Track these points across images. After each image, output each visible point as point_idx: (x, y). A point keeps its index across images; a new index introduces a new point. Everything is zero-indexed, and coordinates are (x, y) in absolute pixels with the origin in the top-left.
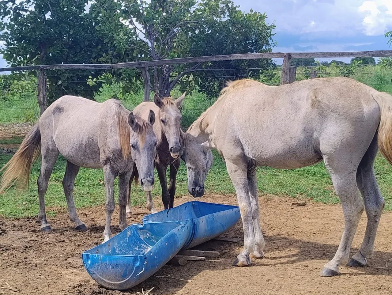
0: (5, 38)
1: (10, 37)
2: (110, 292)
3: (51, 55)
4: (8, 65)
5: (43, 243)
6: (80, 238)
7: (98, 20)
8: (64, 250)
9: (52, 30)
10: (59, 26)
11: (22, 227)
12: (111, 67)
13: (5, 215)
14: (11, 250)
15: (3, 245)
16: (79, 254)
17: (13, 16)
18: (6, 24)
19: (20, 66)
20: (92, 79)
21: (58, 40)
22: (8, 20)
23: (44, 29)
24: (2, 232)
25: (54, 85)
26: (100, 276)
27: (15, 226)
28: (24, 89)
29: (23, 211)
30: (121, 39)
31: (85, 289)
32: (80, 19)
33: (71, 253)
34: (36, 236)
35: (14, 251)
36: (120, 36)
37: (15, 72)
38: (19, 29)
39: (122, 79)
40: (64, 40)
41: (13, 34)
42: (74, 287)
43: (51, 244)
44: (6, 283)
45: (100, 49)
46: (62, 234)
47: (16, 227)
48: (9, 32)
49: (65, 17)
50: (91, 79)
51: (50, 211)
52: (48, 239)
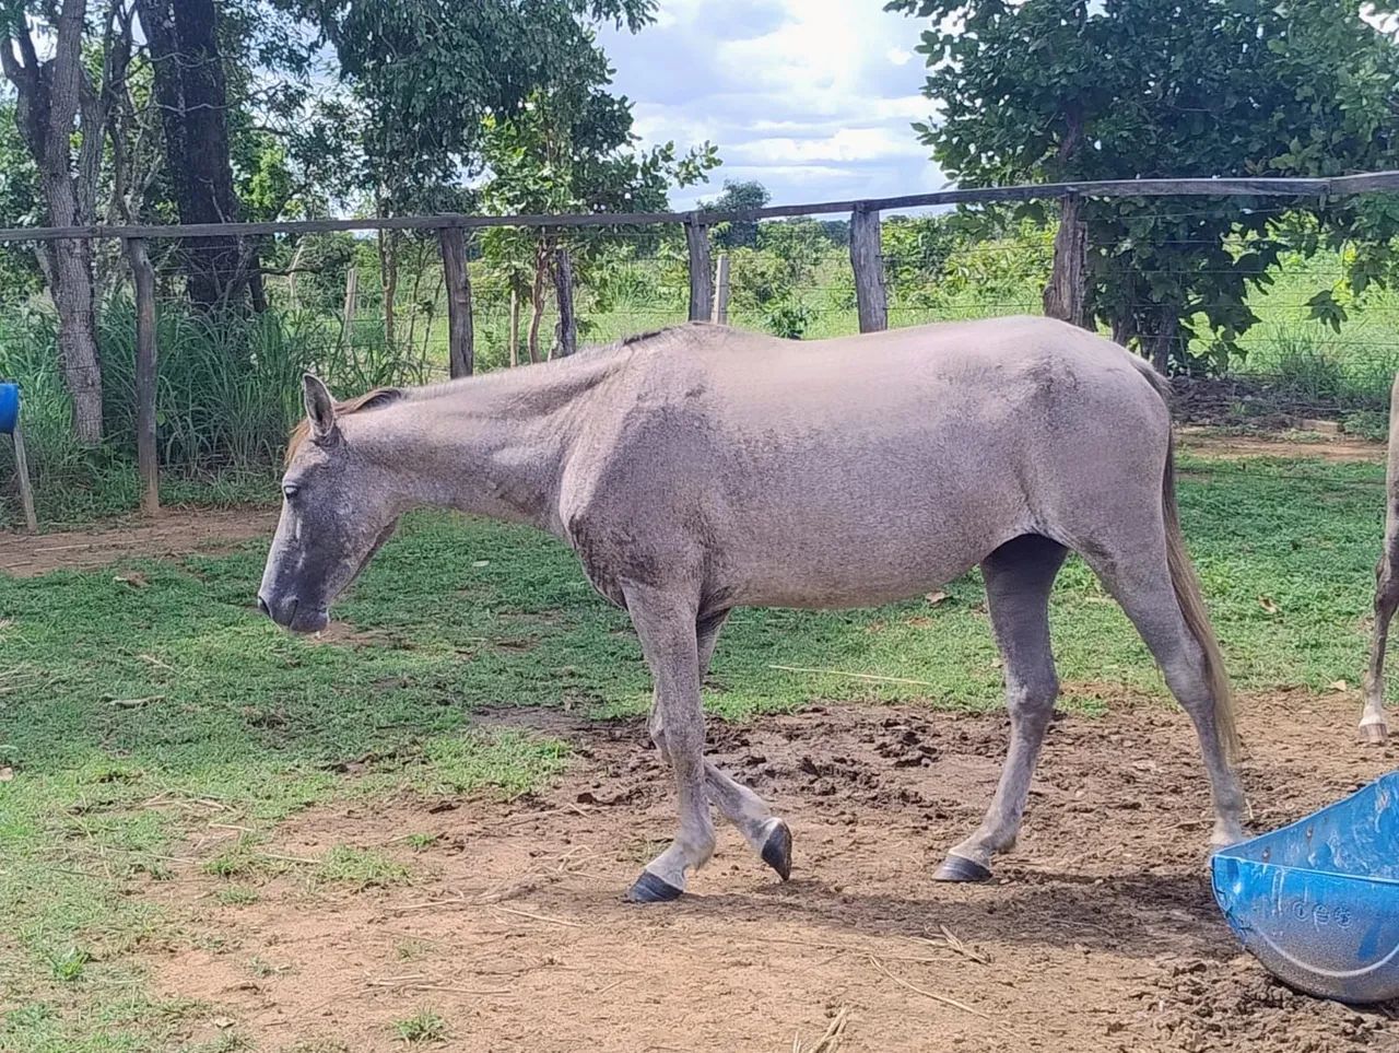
0: (945, 90)
1: (962, 82)
2: (1308, 1005)
3: (1098, 145)
4: (948, 181)
5: (1063, 805)
6: (1194, 799)
7: (1276, 15)
8: (1138, 837)
9: (1109, 57)
10: (1133, 42)
11: (991, 745)
12: (1324, 189)
13: (933, 698)
14: (955, 819)
15: (928, 799)
16: (1193, 856)
17: (975, 8)
18: (949, 38)
19: (989, 185)
20: (1243, 234)
21: (1128, 92)
22: (955, 24)
23: (1077, 55)
24: (923, 756)
25: (1104, 252)
26: (1272, 944)
27: (966, 739)
28: (994, 268)
29: (991, 690)
30: (1365, 83)
31: (1215, 982)
32: (1211, 14)
33: (1164, 850)
34: (1039, 778)
35: (965, 822)
36: (1362, 72)
37: (968, 207)
38: (991, 57)
39: (1354, 235)
40: (1148, 92)
41: (970, 73)
42: (1176, 969)
43: (1092, 810)
44: (942, 927)
45: (1280, 122)
46: (1128, 782)
47: (969, 742)
48: (958, 67)
49: (1158, 10)
50: (1240, 233)
51: (1087, 696)
52: (1079, 793)
